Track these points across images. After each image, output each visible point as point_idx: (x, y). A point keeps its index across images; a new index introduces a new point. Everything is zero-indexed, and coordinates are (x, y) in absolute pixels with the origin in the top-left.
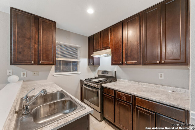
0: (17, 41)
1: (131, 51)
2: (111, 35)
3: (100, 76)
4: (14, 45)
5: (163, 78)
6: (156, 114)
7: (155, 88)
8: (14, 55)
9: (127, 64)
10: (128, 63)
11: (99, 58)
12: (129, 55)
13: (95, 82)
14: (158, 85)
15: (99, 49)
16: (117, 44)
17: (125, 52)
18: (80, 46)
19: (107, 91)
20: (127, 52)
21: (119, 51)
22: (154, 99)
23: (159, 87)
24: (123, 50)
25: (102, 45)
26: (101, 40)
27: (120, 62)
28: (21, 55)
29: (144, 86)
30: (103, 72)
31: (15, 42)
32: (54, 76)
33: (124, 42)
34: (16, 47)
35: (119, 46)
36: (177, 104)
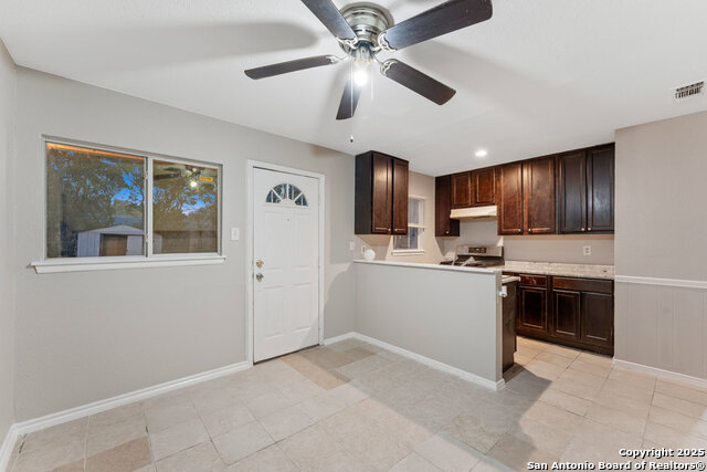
1: (540, 212)
2: (499, 180)
5: (589, 254)
6: (581, 293)
9: (531, 233)
10: (533, 231)
12: (535, 217)
14: (582, 265)
16: (511, 198)
17: (528, 213)
18: (424, 198)
20: (531, 213)
21: (516, 211)
24: (524, 210)
25: (476, 198)
26: (473, 188)
27: (519, 230)
28: (379, 219)
30: (473, 249)
32: (395, 255)
33: (527, 197)
35: (515, 202)
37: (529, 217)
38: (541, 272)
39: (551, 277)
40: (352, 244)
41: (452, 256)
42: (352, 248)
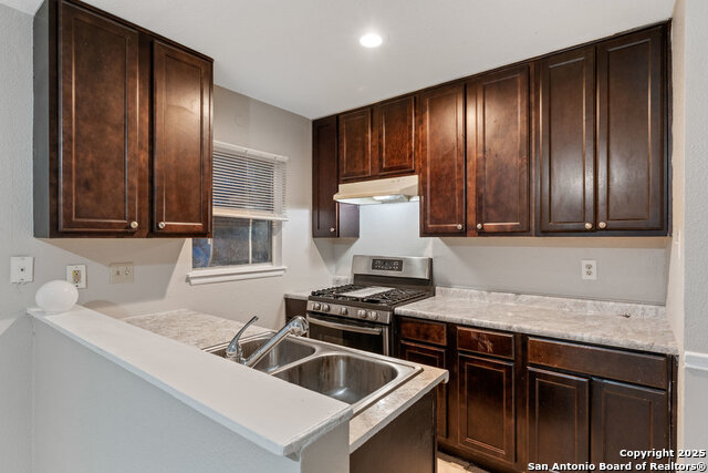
0: (77, 133)
1: (499, 188)
2: (421, 122)
3: (361, 280)
4: (68, 153)
5: (593, 277)
6: (590, 381)
7: (571, 311)
8: (68, 194)
9: (482, 233)
10: (486, 229)
11: (356, 208)
12: (490, 199)
13: (362, 299)
14: (580, 301)
15: (364, 173)
16: (443, 160)
17: (477, 190)
18: (286, 158)
19: (418, 332)
20: (482, 191)
21: (453, 185)
22: (587, 336)
23: (584, 305)
24: (469, 184)
25: (381, 160)
26: (376, 140)
27: (460, 226)
28: (91, 194)
29: (537, 306)
30: (378, 263)
31: (68, 139)
32: (193, 281)
33: (474, 154)
34: (74, 162)
35: (452, 168)
36: (647, 343)
37: (479, 198)
38: (502, 324)
39: (523, 338)
40: (23, 265)
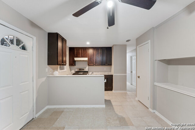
5: (105, 70)
10: (96, 65)
15: (79, 57)
26: (81, 52)
27: (93, 64)
30: (80, 69)
32: (59, 72)
37: (95, 61)
40: (47, 69)
41: (73, 72)
42: (47, 71)
